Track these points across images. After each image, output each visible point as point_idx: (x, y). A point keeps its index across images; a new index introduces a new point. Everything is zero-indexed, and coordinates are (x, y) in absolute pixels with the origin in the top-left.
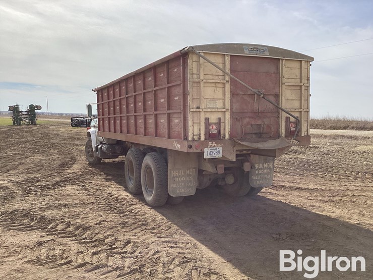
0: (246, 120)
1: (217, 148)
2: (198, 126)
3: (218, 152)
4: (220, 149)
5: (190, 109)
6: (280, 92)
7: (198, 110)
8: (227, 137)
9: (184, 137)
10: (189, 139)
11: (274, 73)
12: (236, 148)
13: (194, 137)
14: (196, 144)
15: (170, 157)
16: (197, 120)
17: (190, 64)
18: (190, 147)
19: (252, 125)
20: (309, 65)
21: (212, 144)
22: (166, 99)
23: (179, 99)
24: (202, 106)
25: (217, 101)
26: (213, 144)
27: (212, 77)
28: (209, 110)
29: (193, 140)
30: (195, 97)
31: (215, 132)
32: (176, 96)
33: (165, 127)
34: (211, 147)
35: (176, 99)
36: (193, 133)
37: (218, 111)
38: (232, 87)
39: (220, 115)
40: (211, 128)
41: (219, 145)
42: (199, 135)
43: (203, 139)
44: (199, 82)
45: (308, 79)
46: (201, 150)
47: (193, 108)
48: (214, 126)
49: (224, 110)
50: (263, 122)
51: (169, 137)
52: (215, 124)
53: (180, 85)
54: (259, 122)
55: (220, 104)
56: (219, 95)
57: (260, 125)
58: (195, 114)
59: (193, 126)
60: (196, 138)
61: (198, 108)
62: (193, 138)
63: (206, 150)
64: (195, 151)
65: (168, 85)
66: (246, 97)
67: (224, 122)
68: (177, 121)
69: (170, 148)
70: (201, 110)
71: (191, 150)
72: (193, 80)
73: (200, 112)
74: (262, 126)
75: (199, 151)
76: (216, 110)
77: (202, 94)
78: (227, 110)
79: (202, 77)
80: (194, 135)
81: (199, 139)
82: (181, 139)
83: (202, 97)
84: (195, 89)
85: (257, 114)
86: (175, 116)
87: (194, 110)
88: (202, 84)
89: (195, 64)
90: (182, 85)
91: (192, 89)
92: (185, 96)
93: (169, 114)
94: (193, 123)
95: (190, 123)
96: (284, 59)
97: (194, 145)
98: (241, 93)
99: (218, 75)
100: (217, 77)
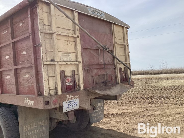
0: (95, 71)
1: (75, 100)
2: (53, 79)
3: (76, 104)
4: (77, 100)
5: (44, 62)
6: (114, 49)
7: (52, 63)
8: (82, 88)
9: (38, 92)
10: (45, 95)
11: (109, 34)
12: (90, 98)
13: (51, 92)
14: (53, 99)
15: (20, 113)
16: (52, 73)
17: (40, 14)
18: (47, 103)
19: (99, 75)
20: (127, 31)
21: (69, 96)
22: (12, 56)
23: (27, 53)
24: (57, 59)
25: (70, 54)
26: (71, 97)
27: (63, 30)
28: (64, 63)
29: (50, 95)
30: (48, 49)
31: (71, 84)
32: (24, 50)
33: (12, 83)
34: (68, 99)
35: (23, 54)
36: (49, 88)
37: (72, 64)
38: (82, 42)
39: (74, 68)
40: (66, 81)
41: (76, 97)
42: (56, 89)
43: (60, 93)
44: (51, 34)
45: (127, 41)
46: (60, 105)
47: (47, 61)
48: (69, 78)
49: (77, 63)
50: (106, 72)
51: (18, 93)
52: (70, 76)
53: (28, 37)
54: (104, 73)
55: (72, 57)
56: (71, 48)
57: (104, 75)
58: (50, 68)
59: (48, 80)
60: (52, 92)
61: (52, 60)
62: (49, 93)
63: (64, 104)
64: (53, 107)
65: (13, 41)
66: (92, 52)
67: (78, 74)
68: (26, 76)
69: (20, 104)
70: (56, 63)
71: (49, 107)
72: (44, 31)
73: (54, 65)
74: (106, 75)
75: (57, 106)
76: (71, 63)
77: (56, 47)
78: (80, 62)
79: (54, 29)
80: (50, 90)
81: (56, 93)
82: (34, 94)
83: (56, 50)
84: (47, 41)
85: (103, 66)
86: (24, 71)
87: (49, 63)
88: (55, 36)
89: (45, 15)
90: (31, 37)
91: (45, 41)
92: (36, 48)
93: (16, 70)
94: (48, 77)
95: (45, 77)
96: (114, 23)
97: (52, 100)
98: (89, 48)
99: (69, 30)
100: (68, 32)
